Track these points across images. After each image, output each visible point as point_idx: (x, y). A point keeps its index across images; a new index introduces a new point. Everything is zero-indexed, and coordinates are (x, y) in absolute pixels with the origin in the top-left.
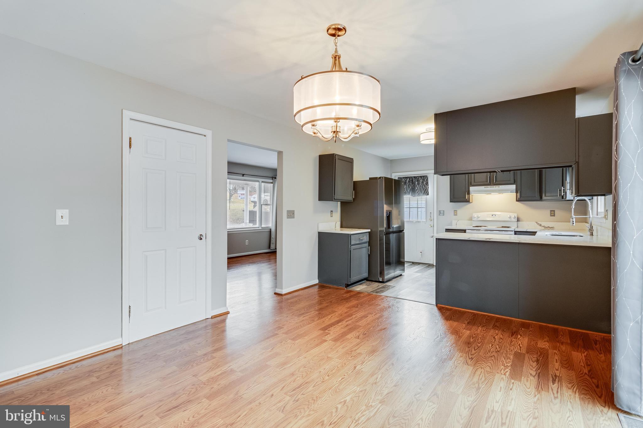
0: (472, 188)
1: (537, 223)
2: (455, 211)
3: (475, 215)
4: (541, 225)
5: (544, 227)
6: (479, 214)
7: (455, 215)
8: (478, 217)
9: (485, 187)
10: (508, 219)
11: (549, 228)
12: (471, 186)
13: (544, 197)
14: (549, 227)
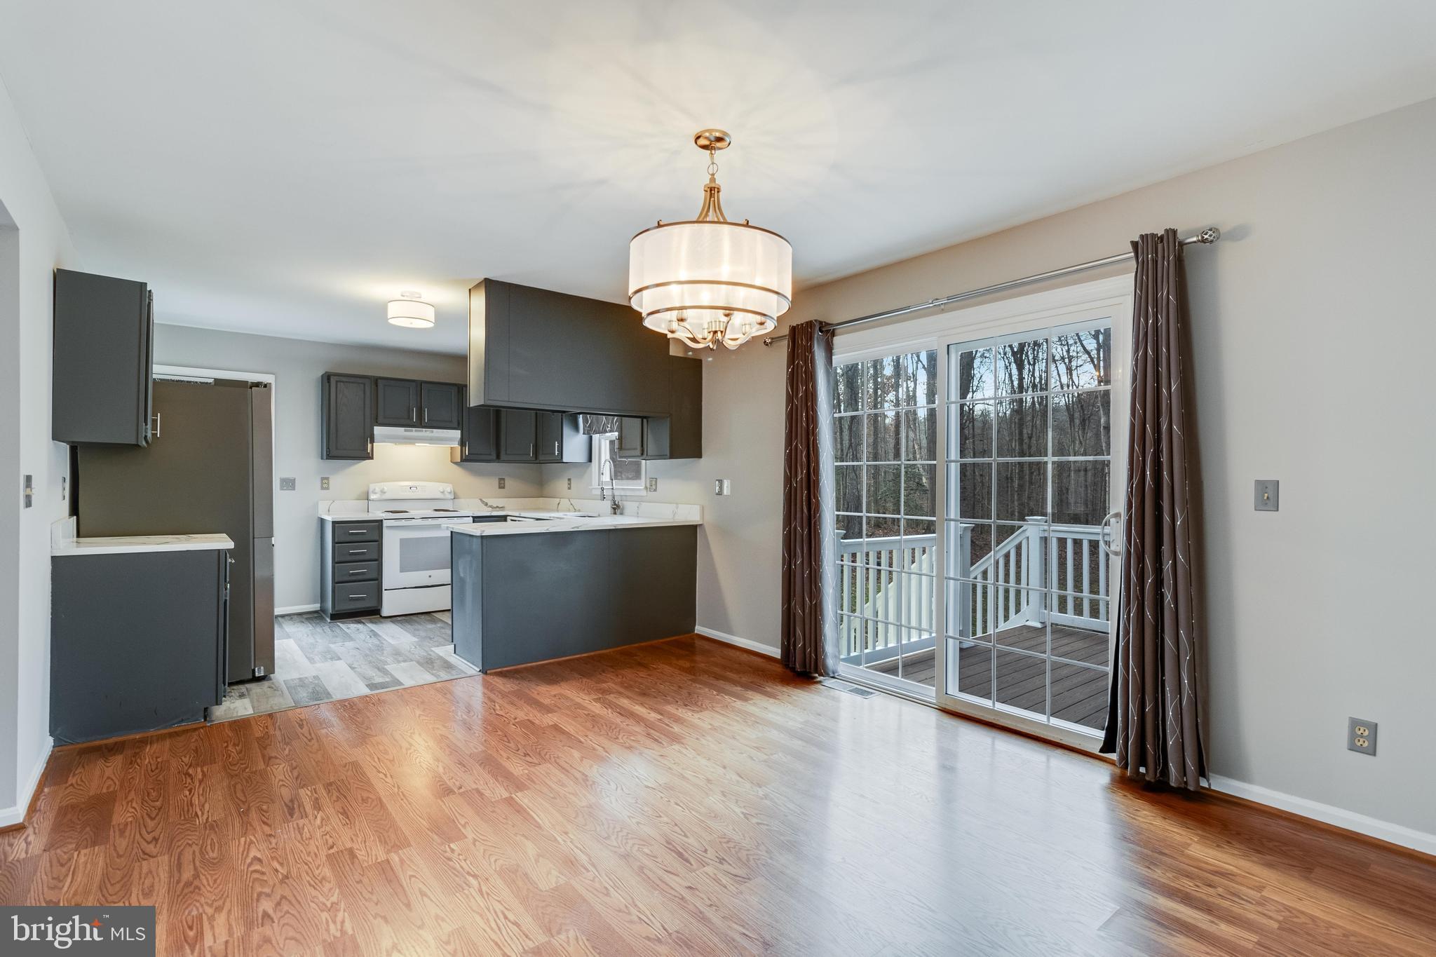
0: (378, 430)
1: (481, 500)
2: (323, 479)
3: (377, 487)
4: (486, 504)
5: (491, 507)
6: (387, 486)
7: (322, 488)
8: (383, 492)
9: (405, 431)
10: (441, 496)
11: (498, 509)
12: (376, 424)
13: (503, 457)
14: (497, 507)
